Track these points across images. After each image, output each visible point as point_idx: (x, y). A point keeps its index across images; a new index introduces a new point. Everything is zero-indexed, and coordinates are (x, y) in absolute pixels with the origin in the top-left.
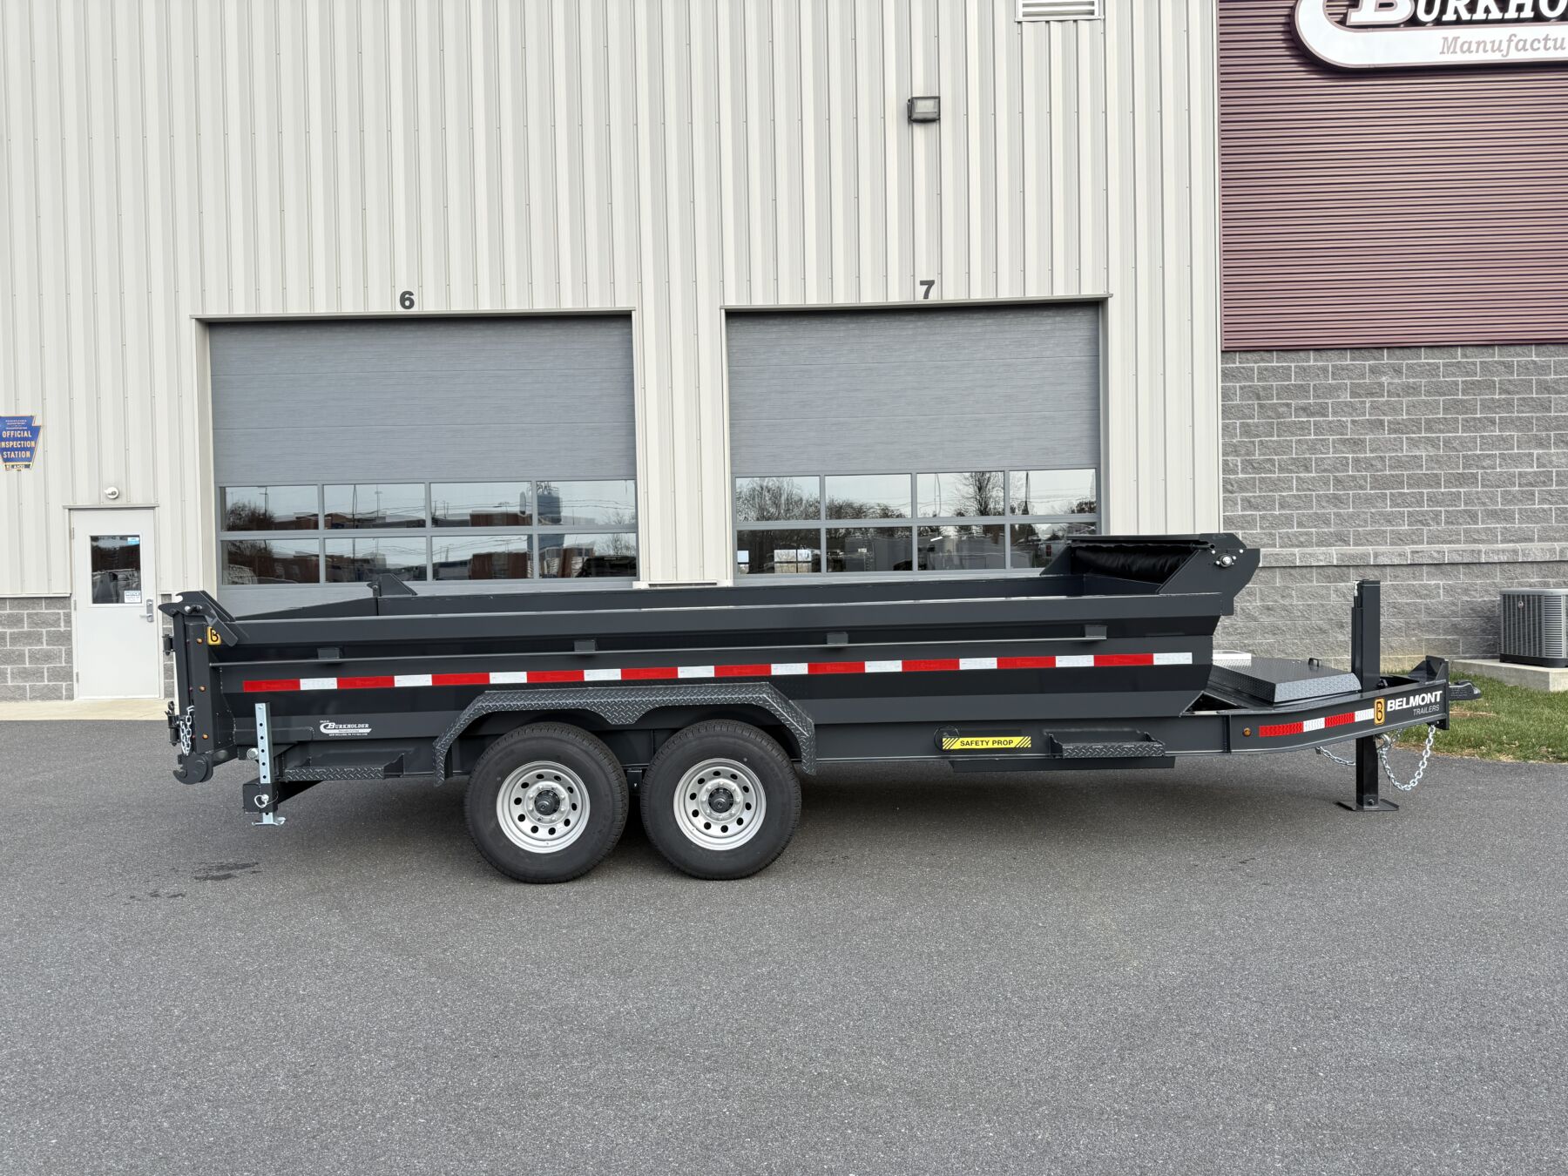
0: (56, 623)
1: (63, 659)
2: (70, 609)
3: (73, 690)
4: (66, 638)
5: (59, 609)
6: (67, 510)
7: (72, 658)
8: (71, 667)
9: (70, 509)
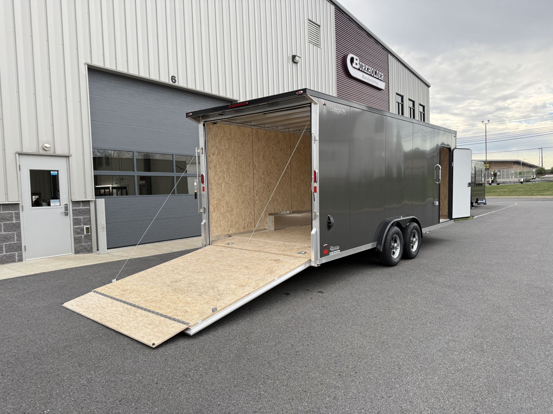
0: (11, 219)
1: (16, 239)
2: (19, 210)
3: (22, 256)
4: (17, 227)
5: (12, 210)
6: (17, 155)
7: (21, 239)
8: (21, 243)
9: (18, 154)
